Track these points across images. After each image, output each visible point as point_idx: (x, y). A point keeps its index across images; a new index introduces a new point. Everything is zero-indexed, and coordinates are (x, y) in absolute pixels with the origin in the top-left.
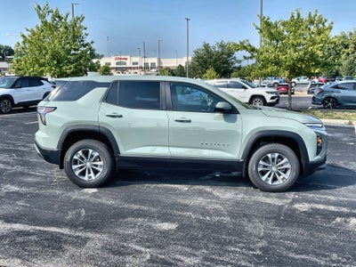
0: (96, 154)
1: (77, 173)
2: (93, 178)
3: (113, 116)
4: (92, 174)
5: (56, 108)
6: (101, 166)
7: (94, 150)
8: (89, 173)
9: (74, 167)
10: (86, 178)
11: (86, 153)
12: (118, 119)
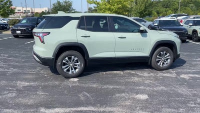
0: (76, 59)
1: (65, 70)
2: (75, 72)
3: (85, 37)
4: (74, 70)
5: (50, 33)
6: (79, 65)
7: (75, 56)
8: (72, 70)
9: (63, 67)
10: (70, 73)
11: (70, 58)
12: (88, 38)
